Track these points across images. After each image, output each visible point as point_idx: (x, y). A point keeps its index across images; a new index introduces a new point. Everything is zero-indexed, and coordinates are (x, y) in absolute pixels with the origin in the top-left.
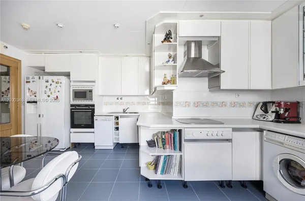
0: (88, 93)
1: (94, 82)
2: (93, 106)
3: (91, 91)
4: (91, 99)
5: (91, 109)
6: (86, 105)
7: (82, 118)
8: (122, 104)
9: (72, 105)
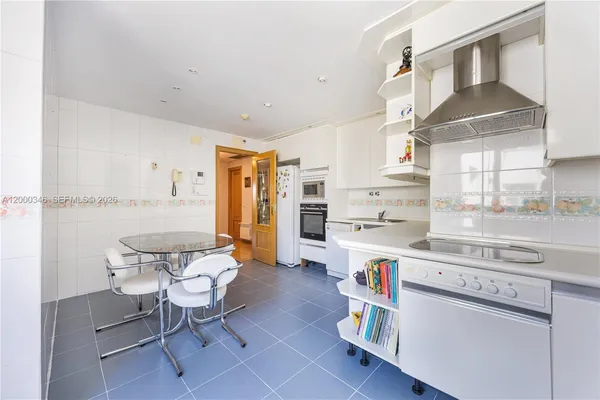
0: (319, 186)
1: (327, 168)
2: (325, 206)
3: (322, 183)
4: (323, 196)
5: (322, 211)
6: (317, 205)
7: (313, 224)
8: (378, 203)
9: (302, 205)
